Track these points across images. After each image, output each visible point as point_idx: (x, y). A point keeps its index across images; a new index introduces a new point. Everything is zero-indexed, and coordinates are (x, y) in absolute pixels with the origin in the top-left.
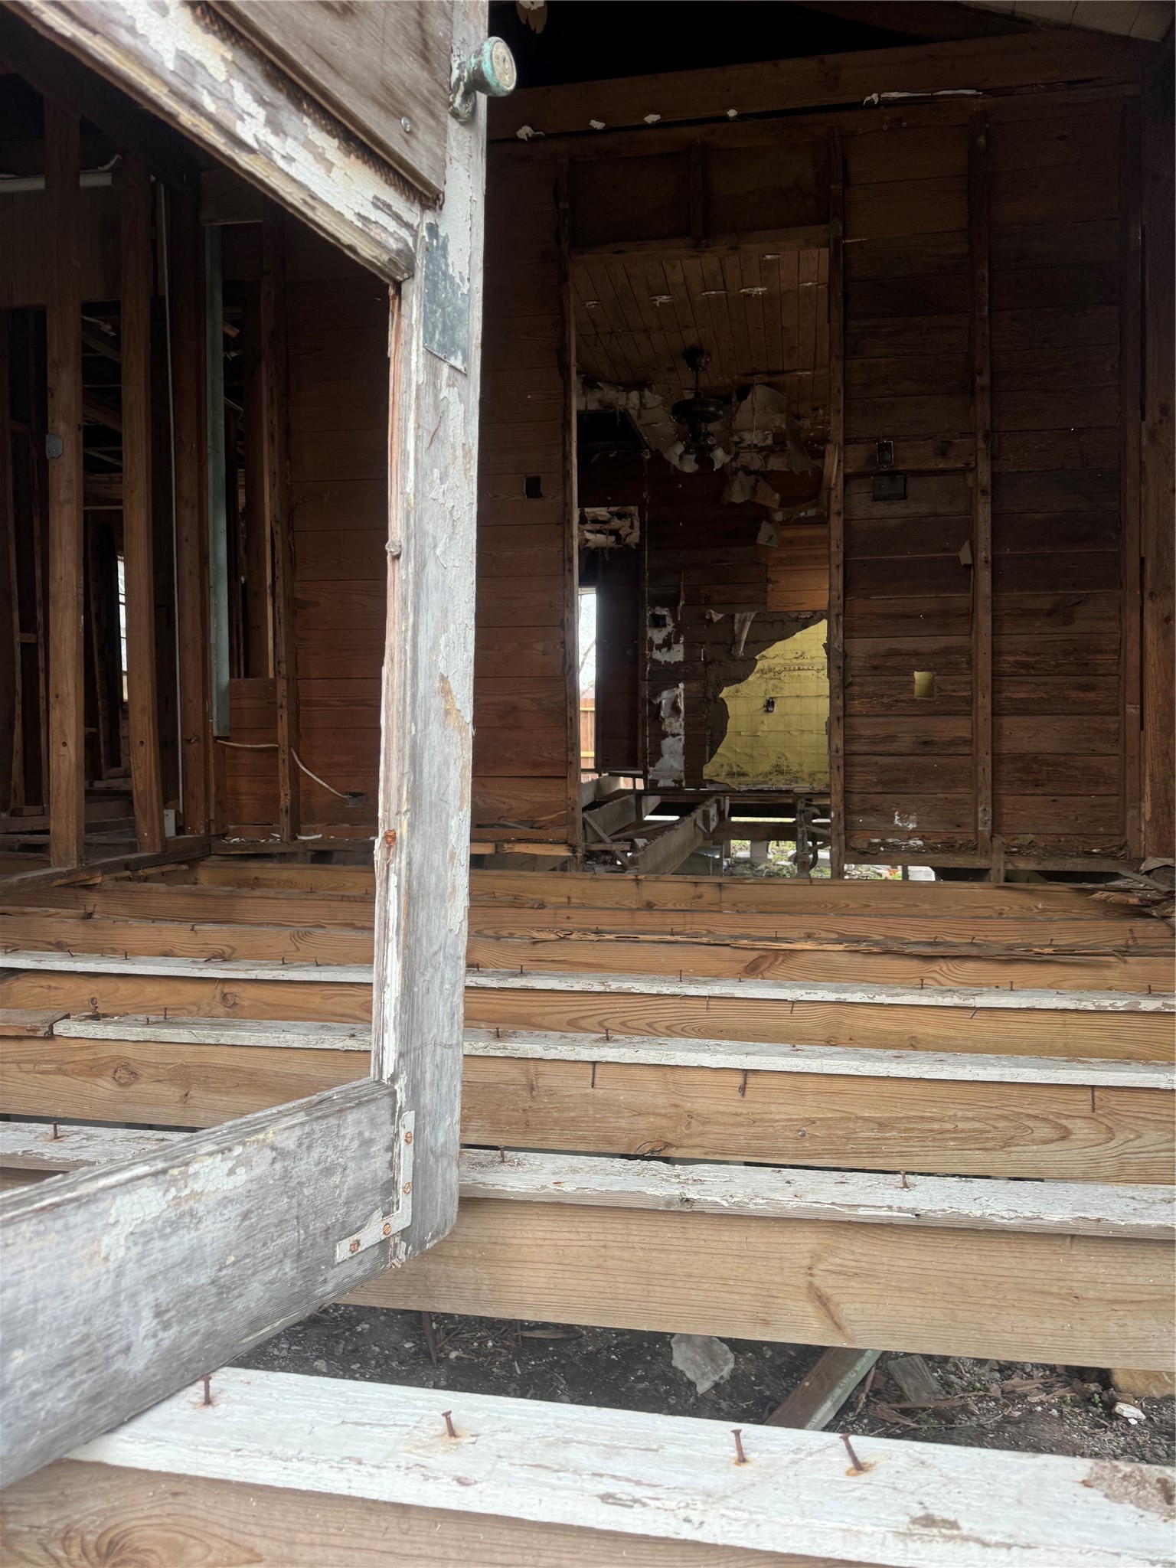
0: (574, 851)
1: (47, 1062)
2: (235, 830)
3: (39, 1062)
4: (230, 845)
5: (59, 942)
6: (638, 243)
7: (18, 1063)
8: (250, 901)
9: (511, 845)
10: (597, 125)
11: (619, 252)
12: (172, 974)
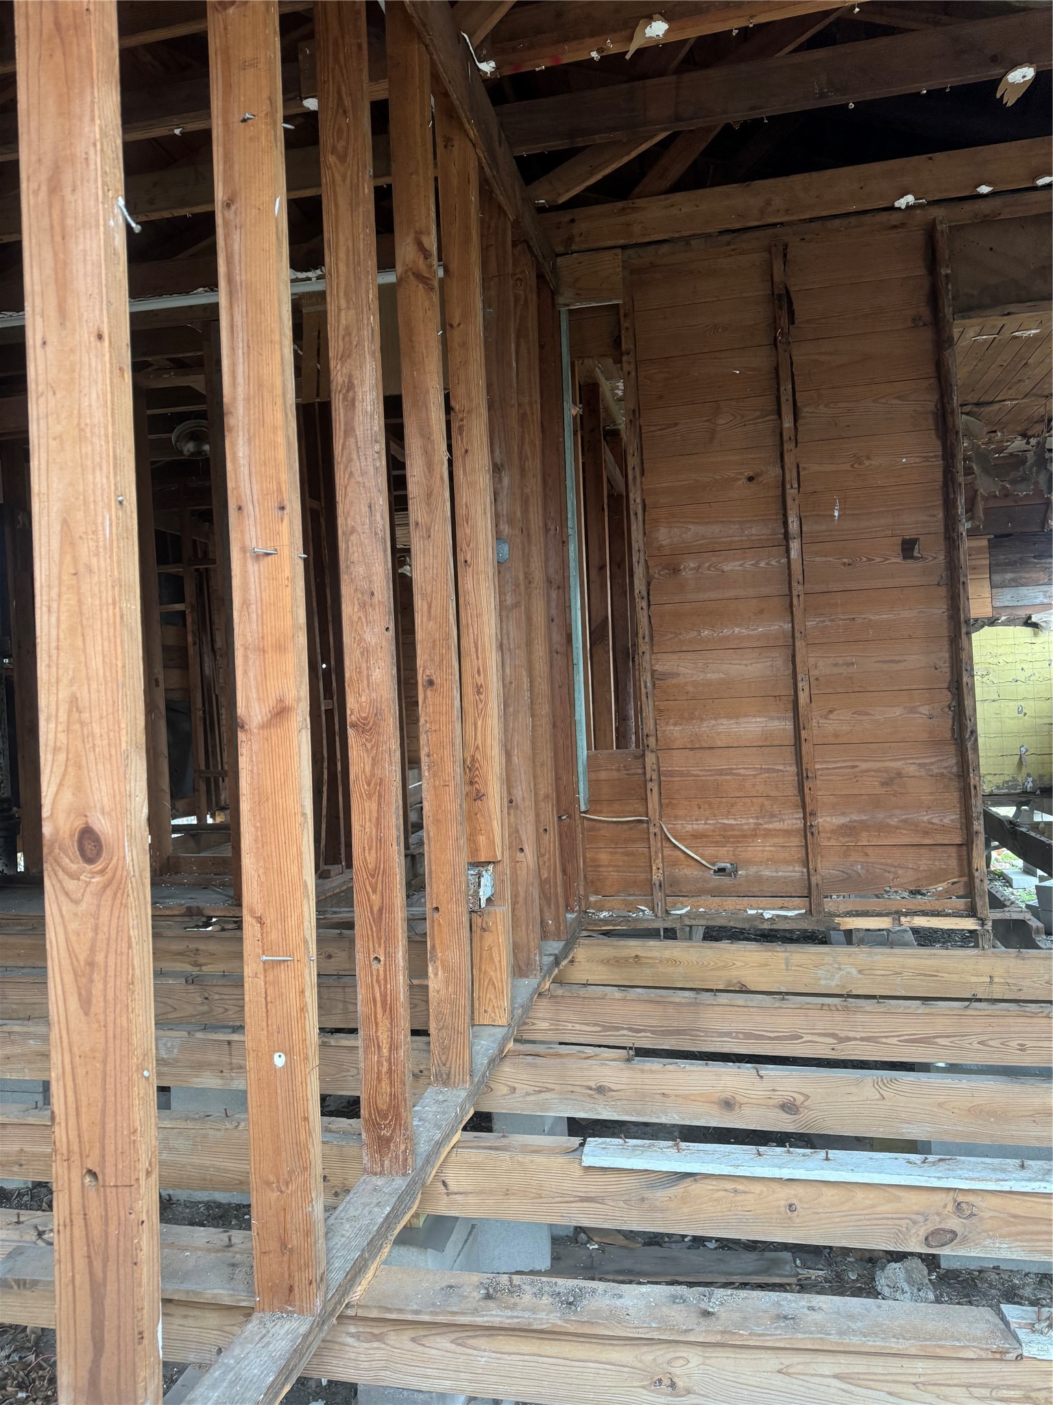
0: (983, 925)
1: (1009, 1387)
2: (596, 902)
3: (998, 1387)
4: (601, 920)
5: (600, 1087)
6: (1029, 304)
7: (968, 1386)
8: (717, 1008)
9: (908, 918)
10: (984, 189)
11: (1009, 314)
12: (903, 1183)
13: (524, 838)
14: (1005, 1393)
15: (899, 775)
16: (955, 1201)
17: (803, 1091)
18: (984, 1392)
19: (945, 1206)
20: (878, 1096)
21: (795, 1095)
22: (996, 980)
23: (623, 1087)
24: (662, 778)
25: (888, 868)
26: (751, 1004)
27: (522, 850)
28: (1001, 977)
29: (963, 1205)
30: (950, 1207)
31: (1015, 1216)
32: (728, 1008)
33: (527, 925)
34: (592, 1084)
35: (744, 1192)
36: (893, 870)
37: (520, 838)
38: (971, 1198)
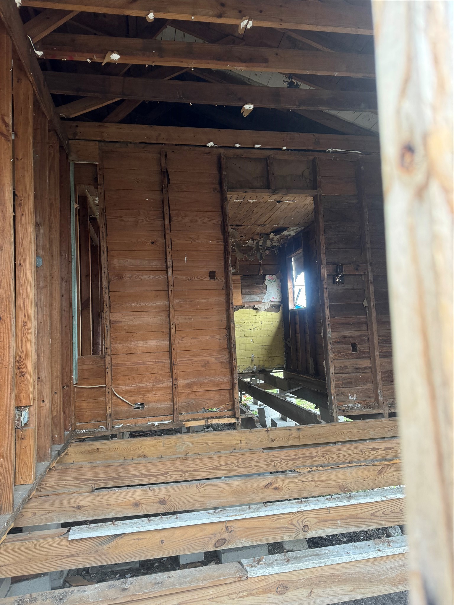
0: (238, 420)
1: (243, 591)
2: (79, 426)
3: (240, 592)
4: (81, 434)
5: (78, 506)
6: (252, 189)
7: (229, 595)
8: (133, 465)
9: (211, 420)
10: (238, 145)
11: (246, 192)
12: (206, 522)
13: (45, 395)
14: (242, 594)
15: (208, 362)
16: (226, 526)
17: (168, 494)
18: (235, 596)
19: (222, 529)
20: (198, 491)
21: (165, 496)
22: (242, 442)
23: (89, 504)
24: (113, 367)
25: (204, 400)
26: (148, 462)
27: (43, 401)
28: (244, 441)
29: (229, 527)
30: (224, 530)
31: (247, 528)
32: (138, 465)
33: (45, 437)
34: (75, 505)
35: (143, 539)
36: (206, 401)
37: (43, 395)
38: (232, 524)
